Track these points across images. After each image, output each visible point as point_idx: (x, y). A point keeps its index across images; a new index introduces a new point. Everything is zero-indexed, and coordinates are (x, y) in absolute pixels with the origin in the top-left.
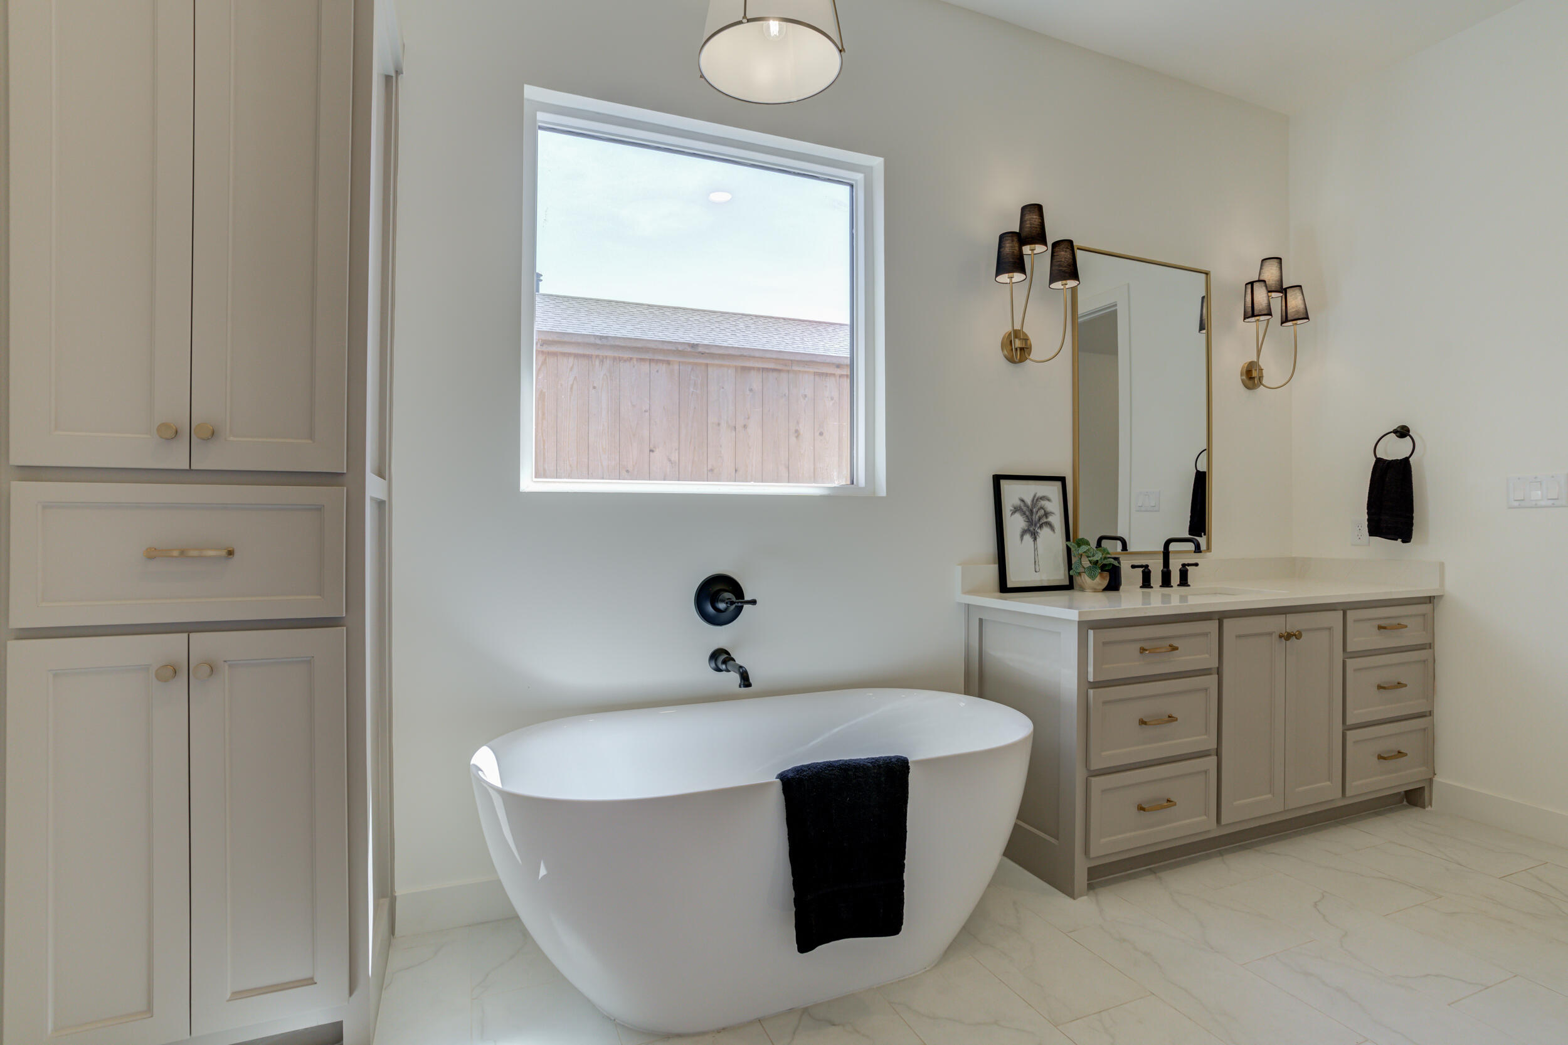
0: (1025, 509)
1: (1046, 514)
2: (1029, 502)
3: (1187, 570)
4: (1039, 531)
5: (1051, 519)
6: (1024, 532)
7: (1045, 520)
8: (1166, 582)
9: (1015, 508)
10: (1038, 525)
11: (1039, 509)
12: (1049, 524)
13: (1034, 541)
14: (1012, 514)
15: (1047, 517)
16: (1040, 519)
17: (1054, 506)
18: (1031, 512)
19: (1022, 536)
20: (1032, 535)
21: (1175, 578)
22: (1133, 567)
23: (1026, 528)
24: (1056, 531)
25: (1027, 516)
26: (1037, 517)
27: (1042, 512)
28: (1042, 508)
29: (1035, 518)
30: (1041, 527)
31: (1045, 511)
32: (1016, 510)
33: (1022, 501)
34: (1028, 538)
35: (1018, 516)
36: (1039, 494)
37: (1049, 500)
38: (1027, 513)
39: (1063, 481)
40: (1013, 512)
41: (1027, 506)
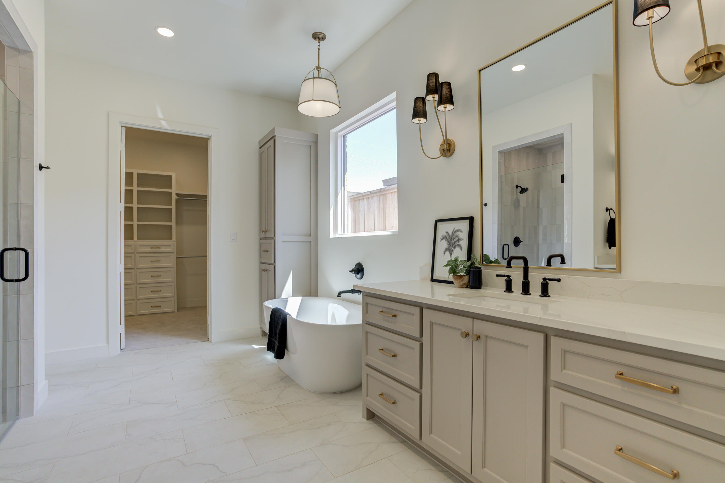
0: (448, 237)
1: (459, 240)
2: (451, 233)
3: (548, 283)
4: (454, 249)
5: (461, 243)
6: (446, 250)
7: (458, 243)
8: (526, 290)
9: (443, 237)
10: (454, 246)
11: (455, 237)
12: (459, 246)
13: (450, 255)
14: (441, 241)
16: (455, 242)
17: (464, 236)
18: (451, 238)
19: (445, 252)
20: (450, 252)
21: (536, 287)
22: (497, 276)
23: (447, 248)
24: (463, 250)
25: (449, 241)
26: (454, 242)
27: (457, 239)
28: (457, 236)
29: (453, 242)
30: (455, 247)
31: (458, 238)
32: (444, 238)
33: (447, 233)
34: (447, 253)
35: (444, 241)
36: (456, 229)
37: (461, 231)
38: (449, 239)
39: (471, 220)
40: (442, 239)
41: (449, 235)
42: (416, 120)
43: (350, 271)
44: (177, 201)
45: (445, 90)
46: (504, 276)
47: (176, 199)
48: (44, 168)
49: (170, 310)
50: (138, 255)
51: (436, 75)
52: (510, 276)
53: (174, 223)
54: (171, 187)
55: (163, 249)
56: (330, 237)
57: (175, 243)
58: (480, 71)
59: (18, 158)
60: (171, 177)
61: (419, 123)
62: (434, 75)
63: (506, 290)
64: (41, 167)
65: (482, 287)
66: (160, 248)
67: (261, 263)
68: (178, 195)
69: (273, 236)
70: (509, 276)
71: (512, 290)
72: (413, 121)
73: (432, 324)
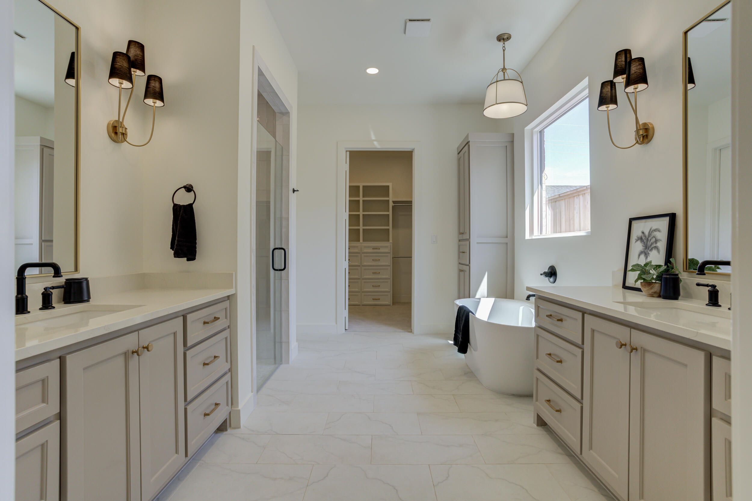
0: (644, 238)
1: (656, 241)
2: (647, 233)
4: (650, 252)
5: (659, 244)
6: (641, 253)
7: (655, 245)
9: (638, 238)
10: (650, 249)
11: (652, 238)
12: (656, 248)
13: (646, 259)
14: (636, 242)
15: (656, 243)
16: (652, 244)
17: (663, 236)
18: (648, 239)
19: (639, 256)
20: (645, 255)
22: (698, 285)
23: (643, 250)
24: (660, 253)
25: (644, 243)
26: (650, 243)
27: (654, 240)
28: (654, 237)
29: (649, 244)
30: (651, 250)
31: (655, 239)
32: (640, 239)
33: (643, 233)
34: (642, 257)
35: (639, 242)
36: (654, 228)
37: (659, 231)
38: (645, 241)
39: (673, 217)
40: (637, 241)
41: (645, 236)
42: (603, 108)
43: (541, 274)
44: (393, 207)
45: (635, 68)
46: (707, 285)
47: (392, 206)
48: (296, 191)
49: (387, 303)
50: (363, 255)
51: (627, 52)
52: (716, 286)
53: (391, 227)
54: (388, 196)
55: (382, 250)
56: (526, 239)
57: (391, 244)
58: (686, 33)
59: (282, 186)
60: (388, 186)
61: (606, 110)
62: (623, 52)
63: (709, 303)
64: (294, 191)
65: (680, 298)
66: (379, 249)
67: (460, 263)
68: (394, 202)
69: (468, 238)
70: (714, 286)
71: (719, 304)
72: (599, 109)
73: (593, 331)
